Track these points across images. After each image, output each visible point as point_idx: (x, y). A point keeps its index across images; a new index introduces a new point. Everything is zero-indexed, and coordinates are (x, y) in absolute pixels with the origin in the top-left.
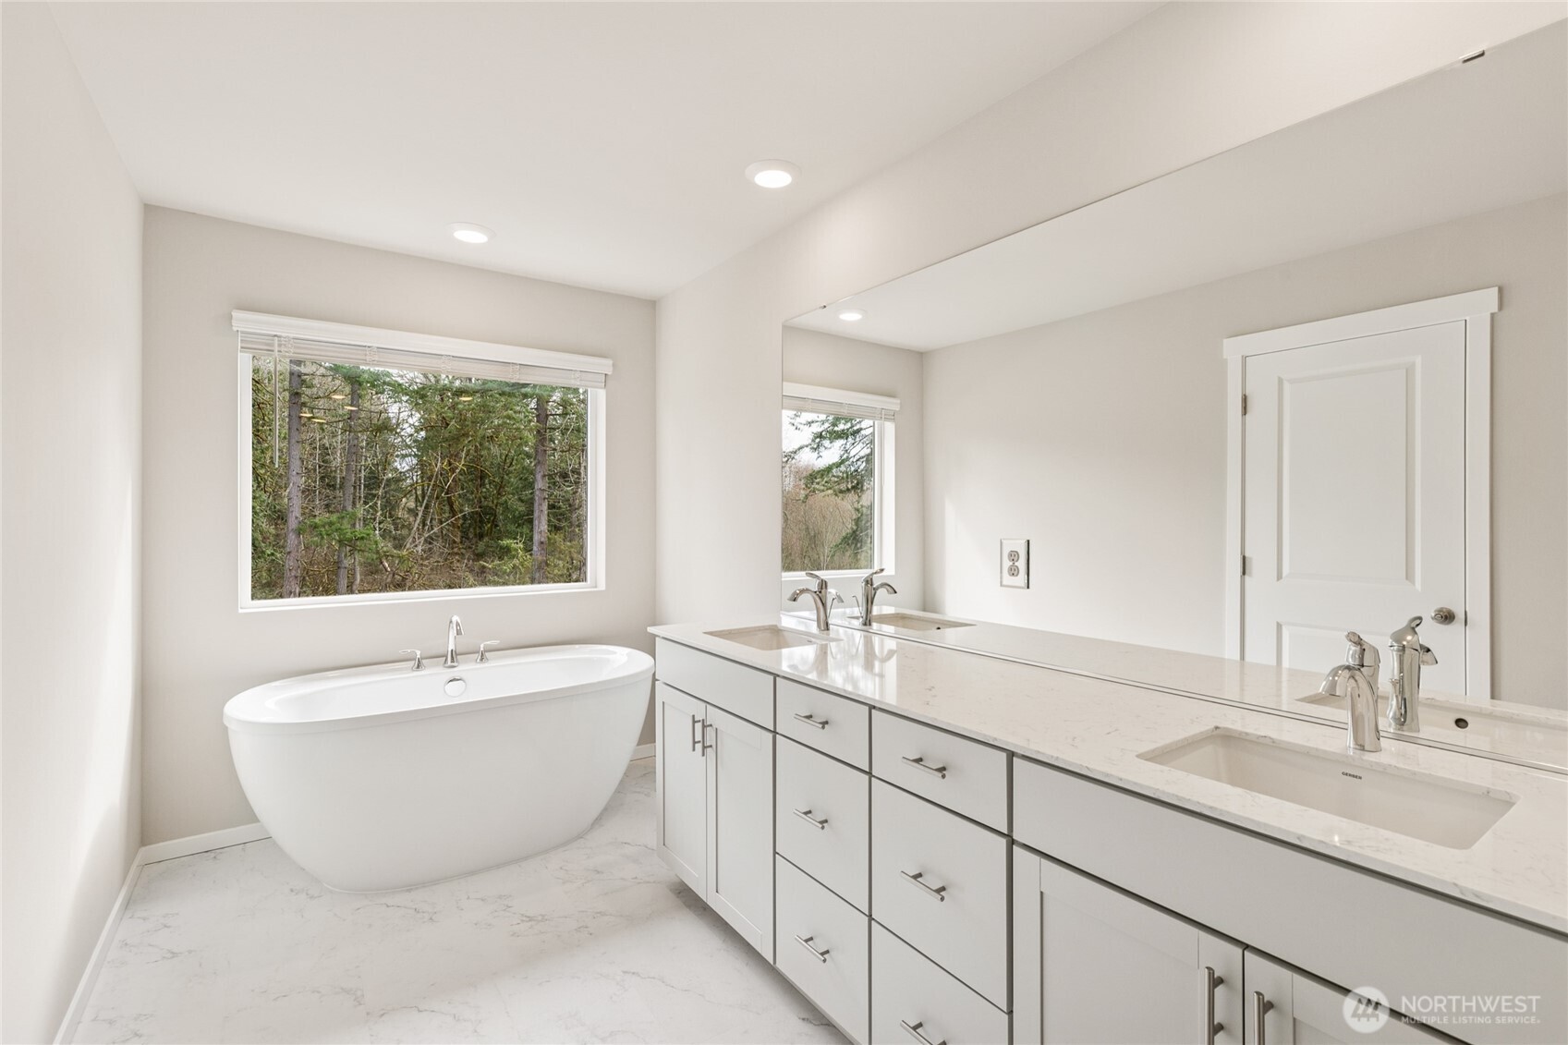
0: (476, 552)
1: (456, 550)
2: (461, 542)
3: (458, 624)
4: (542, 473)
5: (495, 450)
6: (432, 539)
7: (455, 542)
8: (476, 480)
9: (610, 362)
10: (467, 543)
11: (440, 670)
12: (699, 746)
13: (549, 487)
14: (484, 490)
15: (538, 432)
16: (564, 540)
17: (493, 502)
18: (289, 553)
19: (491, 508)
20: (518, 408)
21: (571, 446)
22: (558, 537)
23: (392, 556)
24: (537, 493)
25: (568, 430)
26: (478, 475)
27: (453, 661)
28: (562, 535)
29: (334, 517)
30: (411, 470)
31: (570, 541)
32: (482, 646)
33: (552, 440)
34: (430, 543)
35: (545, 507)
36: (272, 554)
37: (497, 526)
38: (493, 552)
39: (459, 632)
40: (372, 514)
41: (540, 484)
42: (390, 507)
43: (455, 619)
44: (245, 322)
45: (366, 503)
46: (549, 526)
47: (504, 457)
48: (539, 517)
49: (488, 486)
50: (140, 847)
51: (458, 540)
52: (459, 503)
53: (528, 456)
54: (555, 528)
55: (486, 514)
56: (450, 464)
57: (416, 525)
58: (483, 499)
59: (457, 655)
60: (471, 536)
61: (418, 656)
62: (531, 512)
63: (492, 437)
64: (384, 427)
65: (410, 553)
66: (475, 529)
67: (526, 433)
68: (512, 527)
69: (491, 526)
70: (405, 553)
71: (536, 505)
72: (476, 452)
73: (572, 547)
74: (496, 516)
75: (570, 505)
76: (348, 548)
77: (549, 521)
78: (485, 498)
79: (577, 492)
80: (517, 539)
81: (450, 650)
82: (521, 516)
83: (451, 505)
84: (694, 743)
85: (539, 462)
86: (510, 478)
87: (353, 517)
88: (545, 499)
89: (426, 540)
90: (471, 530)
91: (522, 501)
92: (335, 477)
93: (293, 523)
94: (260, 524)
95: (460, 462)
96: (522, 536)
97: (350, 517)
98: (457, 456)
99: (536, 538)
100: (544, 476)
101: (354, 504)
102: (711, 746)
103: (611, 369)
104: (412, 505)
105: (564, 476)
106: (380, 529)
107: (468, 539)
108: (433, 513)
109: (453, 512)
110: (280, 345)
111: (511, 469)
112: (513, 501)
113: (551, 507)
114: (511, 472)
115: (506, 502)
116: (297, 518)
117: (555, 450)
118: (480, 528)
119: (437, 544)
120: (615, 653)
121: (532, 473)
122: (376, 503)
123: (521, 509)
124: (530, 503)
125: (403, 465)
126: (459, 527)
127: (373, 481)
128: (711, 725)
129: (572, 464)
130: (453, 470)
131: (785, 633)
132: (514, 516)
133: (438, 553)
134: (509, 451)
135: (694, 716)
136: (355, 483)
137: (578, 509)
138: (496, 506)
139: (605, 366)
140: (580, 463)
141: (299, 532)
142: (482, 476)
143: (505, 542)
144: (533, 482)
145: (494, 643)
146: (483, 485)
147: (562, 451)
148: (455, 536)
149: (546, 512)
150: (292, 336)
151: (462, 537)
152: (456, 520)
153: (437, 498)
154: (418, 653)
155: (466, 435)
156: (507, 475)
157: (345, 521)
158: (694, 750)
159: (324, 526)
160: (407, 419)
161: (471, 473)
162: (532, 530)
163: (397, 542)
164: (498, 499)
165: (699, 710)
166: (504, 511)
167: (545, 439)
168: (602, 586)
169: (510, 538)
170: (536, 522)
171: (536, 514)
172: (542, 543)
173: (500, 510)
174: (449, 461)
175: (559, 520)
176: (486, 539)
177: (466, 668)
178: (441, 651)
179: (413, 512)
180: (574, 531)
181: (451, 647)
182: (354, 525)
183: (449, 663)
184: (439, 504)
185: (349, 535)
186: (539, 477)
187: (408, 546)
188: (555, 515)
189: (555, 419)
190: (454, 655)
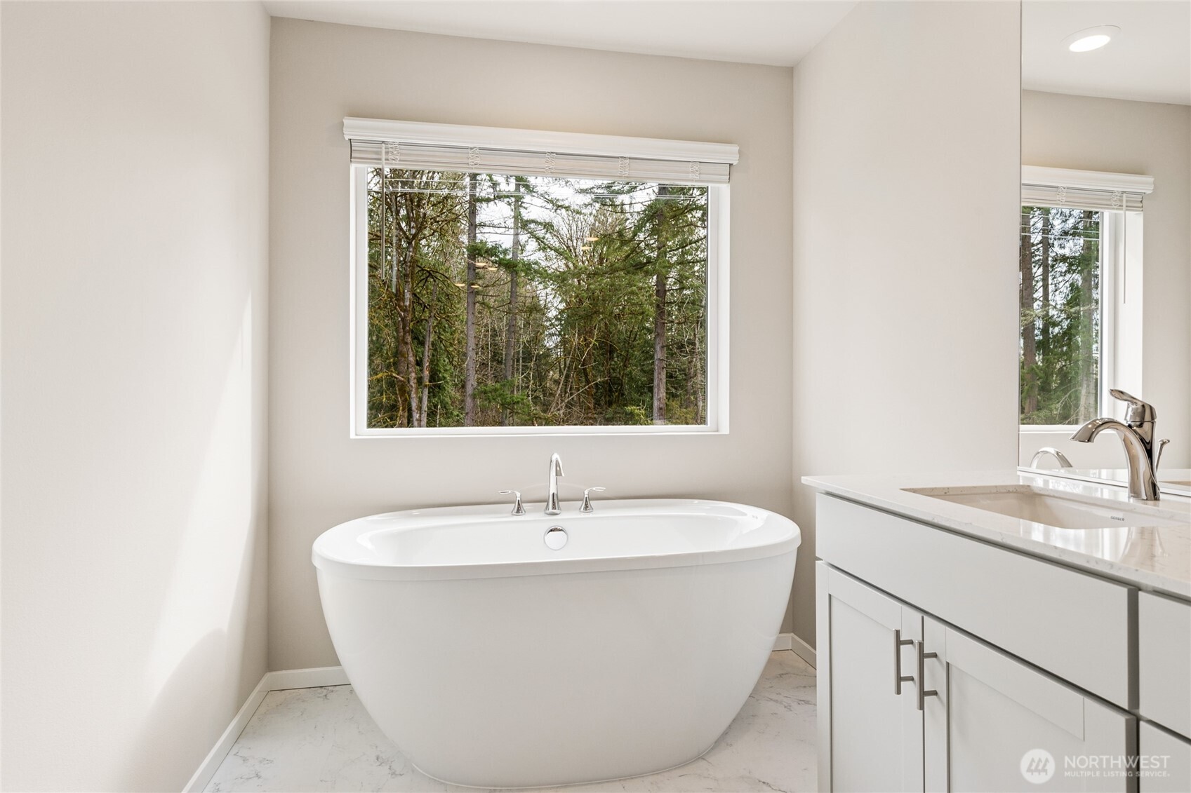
0: (607, 416)
1: (590, 415)
2: (594, 409)
3: (557, 464)
4: (661, 345)
5: (622, 327)
6: (572, 405)
7: (589, 408)
8: (606, 354)
9: (735, 148)
10: (599, 410)
11: (541, 516)
12: (910, 689)
13: (667, 357)
14: (613, 363)
15: (658, 306)
16: (680, 407)
17: (620, 374)
18: (467, 414)
19: (619, 379)
20: (641, 284)
21: (687, 319)
22: (675, 404)
23: (540, 418)
24: (657, 362)
25: (684, 303)
26: (607, 349)
27: (554, 508)
28: (678, 403)
29: (498, 386)
30: (556, 347)
31: (686, 408)
32: (586, 492)
33: (670, 314)
34: (570, 408)
35: (663, 376)
36: (458, 416)
37: (623, 394)
38: (620, 418)
39: (558, 473)
40: (526, 383)
41: (659, 354)
42: (541, 377)
43: (556, 456)
44: (355, 129)
45: (523, 374)
46: (667, 393)
47: (629, 333)
48: (658, 385)
49: (616, 359)
50: (266, 672)
51: (591, 406)
52: (593, 374)
53: (650, 331)
54: (671, 396)
55: (614, 384)
56: (585, 340)
57: (559, 392)
58: (611, 371)
59: (559, 501)
60: (602, 403)
61: (518, 499)
62: (652, 380)
63: (619, 314)
64: (535, 309)
65: (553, 415)
66: (605, 397)
67: (647, 307)
68: (635, 396)
69: (619, 394)
70: (550, 415)
71: (656, 374)
72: (606, 329)
73: (687, 413)
74: (622, 385)
75: (685, 375)
76: (508, 410)
77: (667, 389)
78: (613, 369)
79: (692, 361)
80: (640, 406)
81: (551, 493)
82: (642, 387)
83: (586, 375)
84: (900, 679)
85: (658, 334)
86: (634, 351)
87: (512, 385)
88: (663, 368)
89: (566, 406)
90: (603, 398)
91: (645, 372)
92: (502, 354)
93: (469, 390)
94: (450, 391)
95: (593, 338)
96: (643, 404)
97: (510, 385)
98: (591, 333)
99: (656, 404)
100: (663, 347)
101: (513, 373)
102: (935, 693)
103: (737, 157)
104: (557, 376)
105: (681, 347)
106: (532, 395)
107: (599, 405)
108: (572, 383)
109: (588, 382)
110: (387, 153)
111: (635, 343)
112: (635, 371)
113: (670, 376)
114: (634, 347)
115: (631, 372)
116: (472, 385)
117: (672, 322)
118: (609, 396)
119: (576, 409)
120: (744, 514)
121: (653, 346)
122: (529, 374)
123: (643, 379)
124: (652, 372)
125: (550, 343)
126: (592, 395)
127: (528, 356)
128: (935, 655)
129: (688, 336)
130: (587, 345)
131: (1049, 501)
132: (637, 386)
133: (575, 417)
134: (633, 328)
135: (898, 632)
136: (514, 356)
137: (693, 377)
138: (623, 376)
139: (729, 153)
140: (695, 335)
141: (474, 397)
142: (612, 351)
143: (629, 409)
144: (654, 355)
145: (599, 490)
146: (611, 358)
147: (678, 324)
148: (589, 403)
149: (664, 381)
150: (398, 141)
151: (596, 404)
152: (589, 388)
153: (575, 369)
154: (518, 495)
155: (597, 312)
156: (632, 348)
157: (506, 389)
158: (899, 692)
159: (491, 392)
160: (553, 302)
161: (601, 348)
162: (652, 398)
163: (545, 407)
164: (624, 370)
165: (910, 625)
166: (629, 381)
167: (663, 312)
168: (725, 429)
169: (633, 405)
170: (656, 390)
171: (656, 383)
172: (661, 409)
173: (626, 380)
174: (585, 337)
175: (676, 388)
176: (614, 406)
177: (569, 516)
178: (542, 495)
179: (557, 382)
180: (689, 398)
181: (553, 490)
182: (512, 392)
183: (551, 510)
184: (577, 375)
185: (508, 400)
186: (658, 348)
187: (552, 410)
188: (672, 383)
189: (672, 294)
190: (556, 501)
